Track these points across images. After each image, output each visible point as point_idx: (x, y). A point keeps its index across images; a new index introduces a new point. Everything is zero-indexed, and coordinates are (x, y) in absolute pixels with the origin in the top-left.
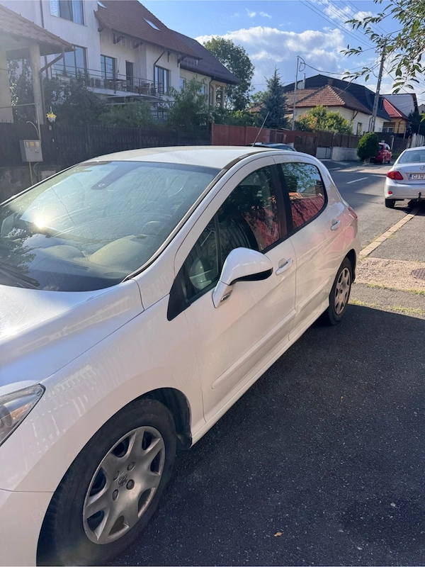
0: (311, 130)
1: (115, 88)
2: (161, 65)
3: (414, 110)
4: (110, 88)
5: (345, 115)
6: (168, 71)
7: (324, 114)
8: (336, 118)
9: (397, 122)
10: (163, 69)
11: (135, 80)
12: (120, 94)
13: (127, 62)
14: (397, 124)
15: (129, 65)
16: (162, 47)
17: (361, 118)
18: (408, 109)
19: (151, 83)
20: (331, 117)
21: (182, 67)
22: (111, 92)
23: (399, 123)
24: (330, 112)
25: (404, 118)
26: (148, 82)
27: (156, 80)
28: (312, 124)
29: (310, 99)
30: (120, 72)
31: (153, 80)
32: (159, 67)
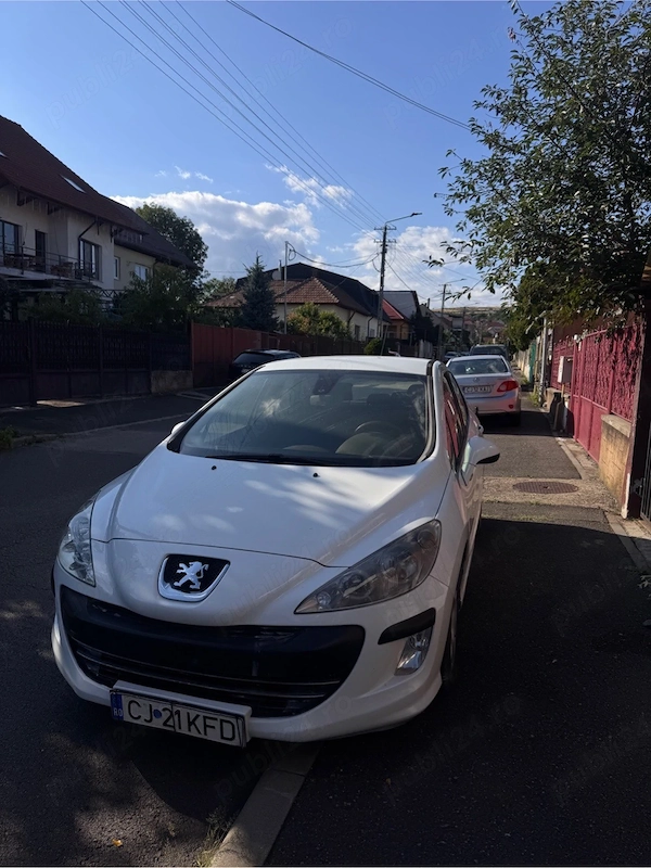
0: (303, 334)
1: (22, 267)
2: (87, 239)
3: (415, 311)
4: (15, 267)
5: (341, 316)
6: (97, 246)
7: (316, 314)
8: (331, 318)
9: (398, 324)
10: (91, 244)
11: (48, 256)
12: (30, 275)
13: (36, 231)
14: (399, 328)
15: (40, 236)
16: (91, 215)
17: (357, 320)
18: (410, 311)
19: (74, 261)
20: (326, 318)
21: (117, 243)
22: (16, 272)
23: (401, 327)
24: (324, 312)
25: (405, 320)
26: (70, 260)
27: (82, 258)
28: (304, 326)
29: (292, 294)
30: (27, 245)
31: (77, 257)
32: (84, 241)
